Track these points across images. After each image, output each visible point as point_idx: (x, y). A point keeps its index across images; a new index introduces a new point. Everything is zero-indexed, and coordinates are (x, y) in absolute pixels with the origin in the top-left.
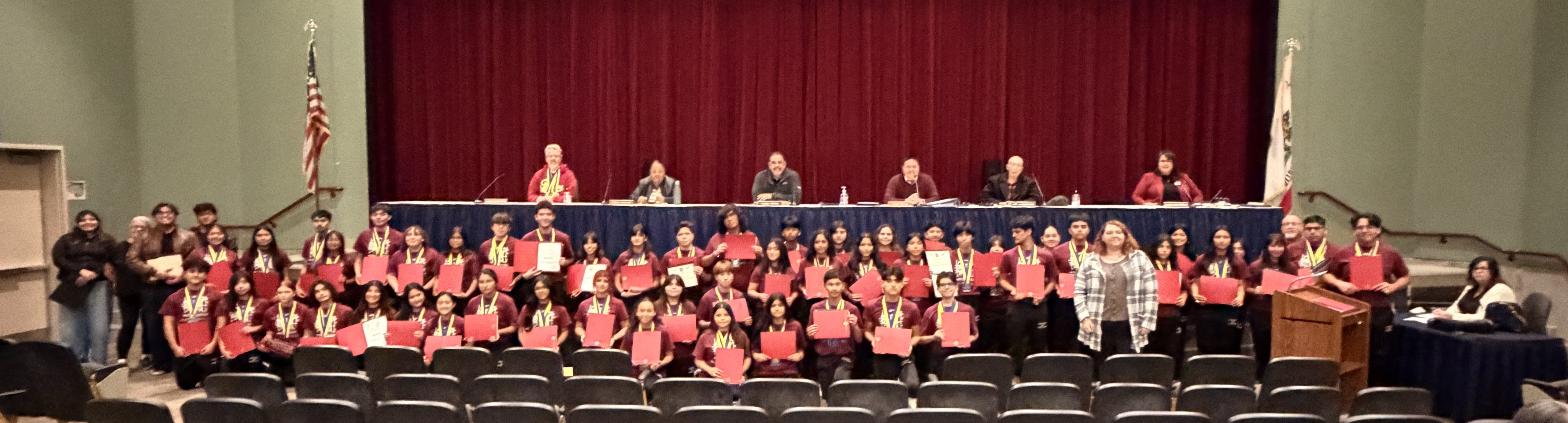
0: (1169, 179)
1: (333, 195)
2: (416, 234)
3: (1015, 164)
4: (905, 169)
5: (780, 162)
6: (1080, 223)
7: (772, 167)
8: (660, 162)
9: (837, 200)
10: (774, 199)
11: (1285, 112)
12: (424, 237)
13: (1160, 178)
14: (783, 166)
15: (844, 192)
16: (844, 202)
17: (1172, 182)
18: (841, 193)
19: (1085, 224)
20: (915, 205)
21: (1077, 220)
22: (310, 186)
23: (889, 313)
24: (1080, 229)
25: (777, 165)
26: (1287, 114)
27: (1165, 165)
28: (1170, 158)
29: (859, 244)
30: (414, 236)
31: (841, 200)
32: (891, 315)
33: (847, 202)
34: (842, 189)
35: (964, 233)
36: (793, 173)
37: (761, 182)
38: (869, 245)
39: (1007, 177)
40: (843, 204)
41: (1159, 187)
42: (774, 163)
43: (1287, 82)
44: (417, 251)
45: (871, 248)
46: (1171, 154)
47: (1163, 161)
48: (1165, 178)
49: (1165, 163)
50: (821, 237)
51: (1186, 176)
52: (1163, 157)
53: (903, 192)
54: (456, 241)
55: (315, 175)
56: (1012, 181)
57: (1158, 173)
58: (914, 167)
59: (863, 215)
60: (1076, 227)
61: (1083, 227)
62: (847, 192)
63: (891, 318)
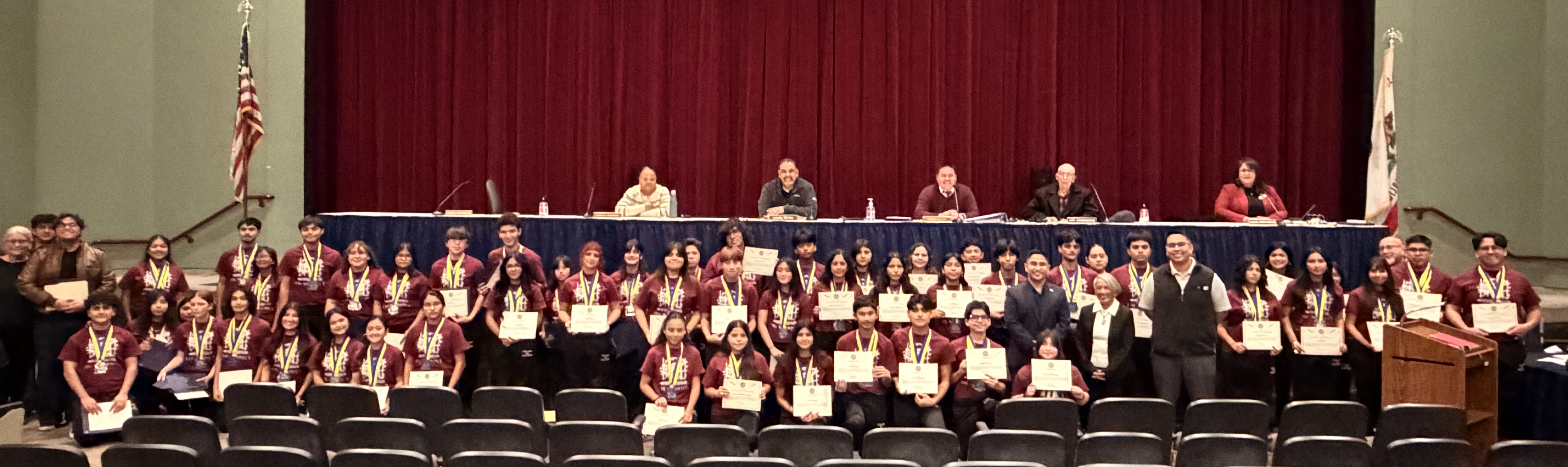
0: (1253, 191)
1: (262, 205)
2: (361, 252)
3: (1066, 173)
4: (940, 178)
5: (791, 171)
6: (1141, 243)
7: (782, 176)
8: (651, 168)
9: (863, 215)
10: (787, 212)
11: (1387, 114)
12: (369, 255)
13: (1242, 191)
14: (795, 175)
15: (871, 204)
16: (871, 217)
17: (1257, 195)
18: (868, 205)
19: (1146, 243)
20: (954, 221)
21: (1135, 239)
22: (238, 195)
23: (916, 347)
24: (1141, 249)
25: (788, 174)
26: (1390, 116)
27: (1247, 175)
28: (1251, 167)
29: (886, 265)
30: (358, 254)
31: (867, 214)
32: (919, 350)
33: (874, 216)
34: (869, 201)
35: (1008, 253)
36: (807, 184)
37: (770, 193)
38: (899, 266)
39: (1058, 188)
40: (869, 219)
41: (1243, 200)
42: (784, 171)
43: (1388, 79)
44: (360, 271)
45: (901, 271)
46: (1253, 162)
47: (1244, 170)
48: (1248, 191)
49: (1247, 173)
50: (839, 258)
51: (1272, 189)
52: (1244, 166)
53: (938, 204)
54: (403, 259)
55: (244, 180)
56: (1062, 193)
57: (1240, 185)
58: (950, 175)
59: (894, 232)
60: (1136, 247)
61: (1144, 247)
62: (875, 205)
63: (918, 353)
